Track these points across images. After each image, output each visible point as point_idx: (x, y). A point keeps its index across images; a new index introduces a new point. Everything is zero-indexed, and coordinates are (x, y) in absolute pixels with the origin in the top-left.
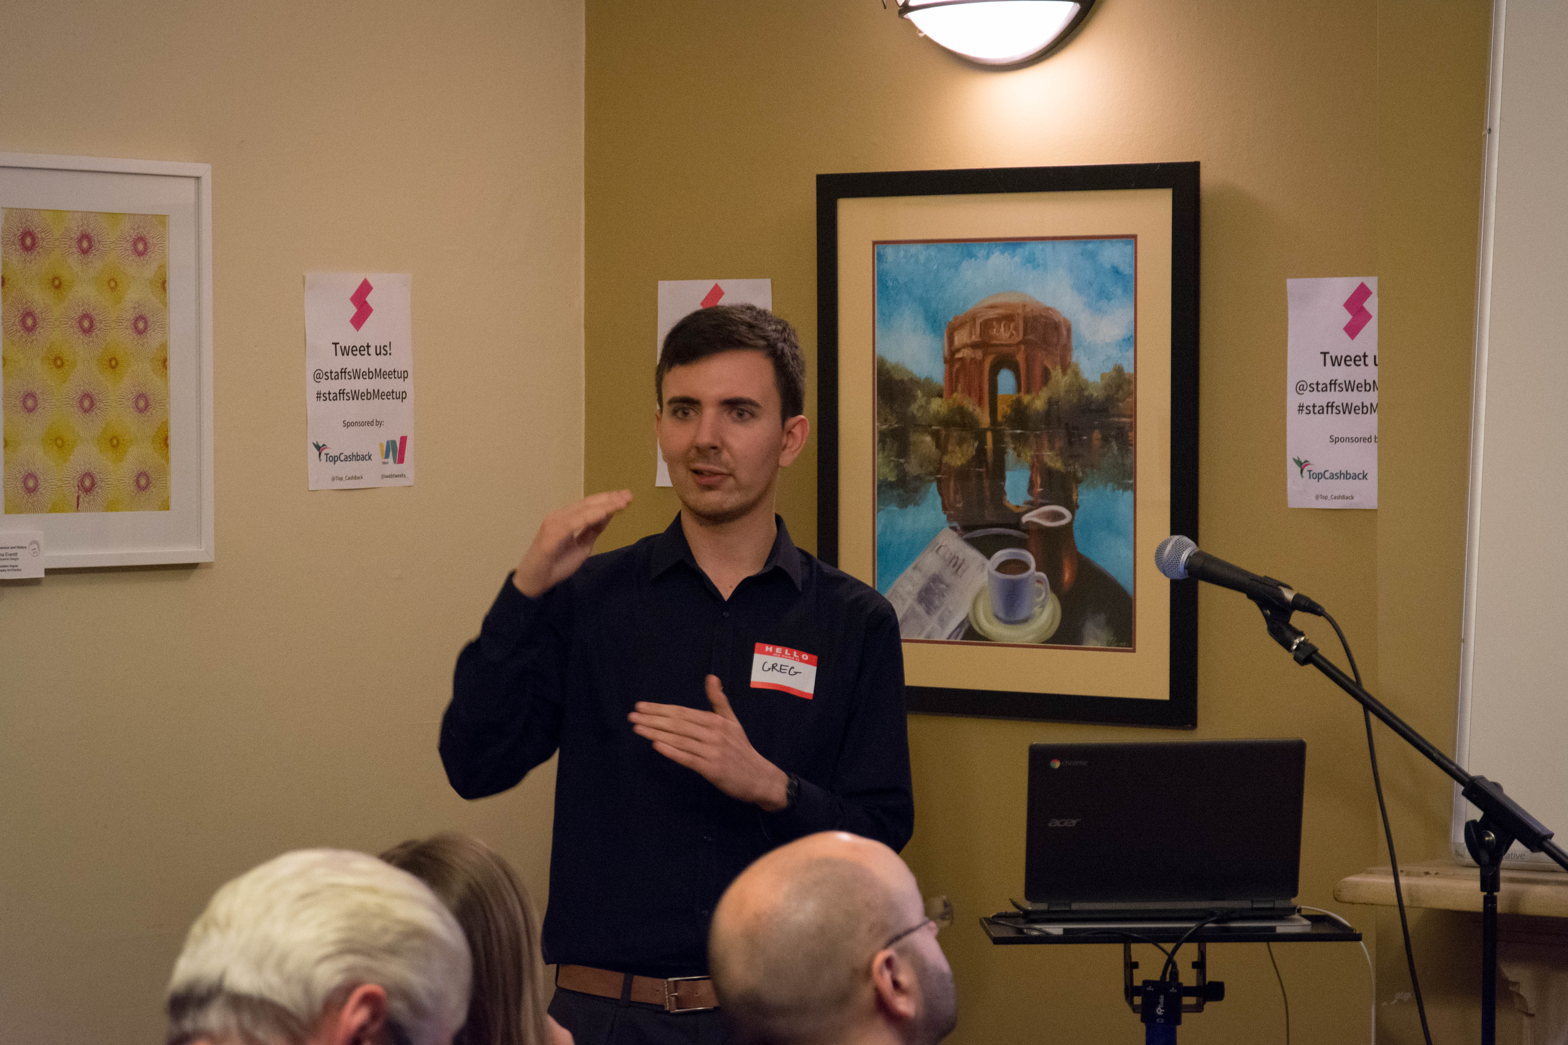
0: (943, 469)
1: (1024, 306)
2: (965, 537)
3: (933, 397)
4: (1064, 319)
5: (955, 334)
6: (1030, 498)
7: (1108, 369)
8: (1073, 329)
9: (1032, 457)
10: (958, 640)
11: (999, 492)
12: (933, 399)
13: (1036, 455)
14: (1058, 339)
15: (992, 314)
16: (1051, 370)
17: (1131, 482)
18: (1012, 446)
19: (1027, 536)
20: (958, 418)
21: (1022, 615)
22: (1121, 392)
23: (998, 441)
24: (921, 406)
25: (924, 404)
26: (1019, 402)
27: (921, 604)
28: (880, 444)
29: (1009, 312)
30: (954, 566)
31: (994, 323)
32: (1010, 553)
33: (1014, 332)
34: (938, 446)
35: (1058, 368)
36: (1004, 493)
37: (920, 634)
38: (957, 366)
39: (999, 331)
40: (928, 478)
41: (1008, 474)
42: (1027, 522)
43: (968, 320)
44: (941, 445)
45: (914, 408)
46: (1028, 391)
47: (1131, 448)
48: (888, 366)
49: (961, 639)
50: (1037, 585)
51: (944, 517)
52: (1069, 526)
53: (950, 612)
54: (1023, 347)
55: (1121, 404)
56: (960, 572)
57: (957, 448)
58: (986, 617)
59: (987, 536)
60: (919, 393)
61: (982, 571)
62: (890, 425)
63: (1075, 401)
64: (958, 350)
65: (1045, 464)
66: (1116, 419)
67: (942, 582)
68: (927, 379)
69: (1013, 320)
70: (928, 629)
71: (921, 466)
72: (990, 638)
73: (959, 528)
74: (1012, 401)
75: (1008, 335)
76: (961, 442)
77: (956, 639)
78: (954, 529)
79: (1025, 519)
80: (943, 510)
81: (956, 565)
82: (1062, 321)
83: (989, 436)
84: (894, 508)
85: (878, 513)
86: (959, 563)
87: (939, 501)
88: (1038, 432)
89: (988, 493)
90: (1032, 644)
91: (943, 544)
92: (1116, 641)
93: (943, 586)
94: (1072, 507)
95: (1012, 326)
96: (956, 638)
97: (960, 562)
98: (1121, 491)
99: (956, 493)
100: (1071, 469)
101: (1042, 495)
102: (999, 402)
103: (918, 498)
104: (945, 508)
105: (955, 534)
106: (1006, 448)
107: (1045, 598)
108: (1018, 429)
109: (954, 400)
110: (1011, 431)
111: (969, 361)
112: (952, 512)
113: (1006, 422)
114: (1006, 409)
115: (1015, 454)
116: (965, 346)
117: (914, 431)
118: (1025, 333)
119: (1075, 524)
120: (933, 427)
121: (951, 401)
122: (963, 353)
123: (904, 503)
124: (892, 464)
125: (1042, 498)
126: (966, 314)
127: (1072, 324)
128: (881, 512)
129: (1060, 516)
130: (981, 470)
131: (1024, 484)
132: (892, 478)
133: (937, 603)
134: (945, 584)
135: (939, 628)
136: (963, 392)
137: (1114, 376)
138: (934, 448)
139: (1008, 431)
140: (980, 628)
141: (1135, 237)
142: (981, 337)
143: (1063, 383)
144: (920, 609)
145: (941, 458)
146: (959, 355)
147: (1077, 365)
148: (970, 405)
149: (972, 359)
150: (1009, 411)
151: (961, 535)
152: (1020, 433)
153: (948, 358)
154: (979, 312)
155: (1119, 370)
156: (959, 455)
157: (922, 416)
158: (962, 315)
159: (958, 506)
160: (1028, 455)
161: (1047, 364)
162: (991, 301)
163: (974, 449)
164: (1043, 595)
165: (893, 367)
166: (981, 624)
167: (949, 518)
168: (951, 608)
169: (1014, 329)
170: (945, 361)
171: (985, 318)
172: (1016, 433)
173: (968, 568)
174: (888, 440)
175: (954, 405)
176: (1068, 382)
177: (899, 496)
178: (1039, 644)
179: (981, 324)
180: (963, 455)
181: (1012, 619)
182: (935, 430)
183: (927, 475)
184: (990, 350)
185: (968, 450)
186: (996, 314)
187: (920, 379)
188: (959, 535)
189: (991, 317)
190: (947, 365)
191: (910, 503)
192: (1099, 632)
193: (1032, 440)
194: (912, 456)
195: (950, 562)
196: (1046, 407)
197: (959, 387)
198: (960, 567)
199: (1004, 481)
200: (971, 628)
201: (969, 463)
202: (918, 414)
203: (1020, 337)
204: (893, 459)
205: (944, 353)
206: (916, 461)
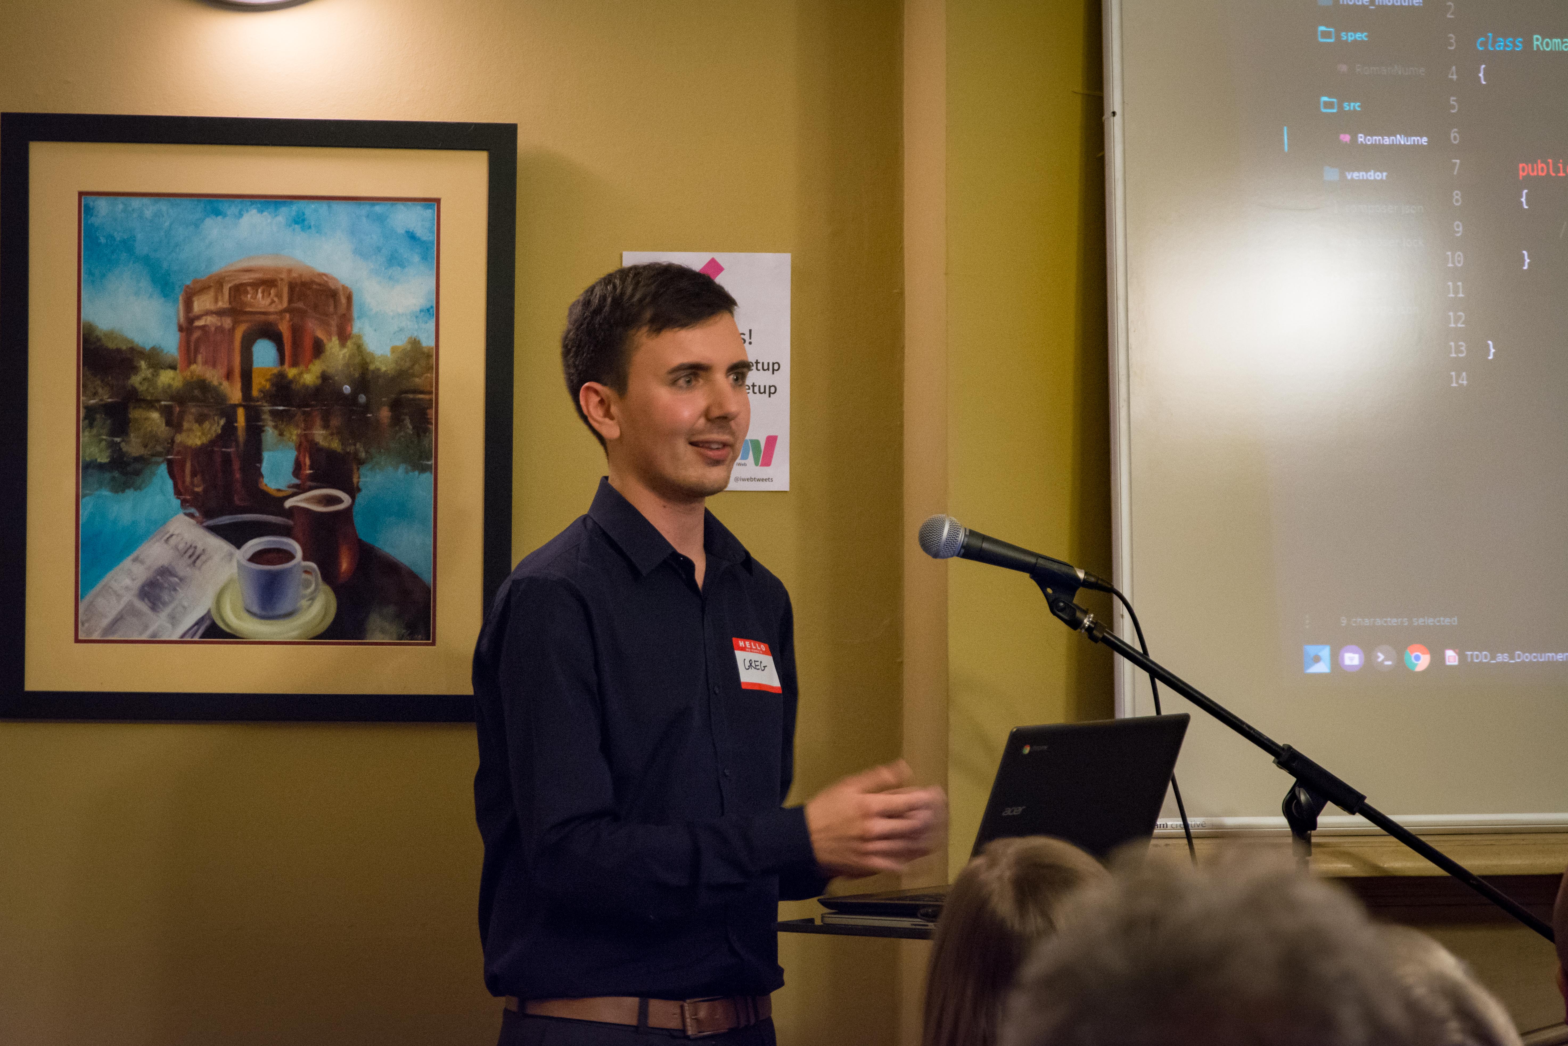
0: (176, 449)
1: (290, 271)
2: (205, 524)
3: (162, 368)
4: (343, 286)
5: (195, 299)
6: (296, 481)
7: (401, 342)
8: (355, 298)
9: (298, 435)
10: (196, 639)
11: (254, 475)
12: (163, 370)
13: (305, 434)
14: (336, 307)
15: (245, 278)
16: (325, 341)
17: (429, 463)
18: (271, 423)
19: (291, 522)
20: (196, 392)
21: (284, 608)
22: (417, 367)
23: (254, 416)
24: (144, 379)
25: (149, 376)
26: (281, 376)
27: (143, 600)
28: (87, 421)
29: (268, 276)
30: (190, 557)
31: (249, 288)
32: (269, 541)
33: (276, 299)
34: (168, 423)
35: (335, 340)
36: (261, 475)
37: (141, 634)
38: (196, 334)
39: (255, 298)
40: (154, 459)
42: (292, 508)
43: (212, 284)
44: (173, 422)
45: (135, 380)
46: (294, 364)
47: (430, 426)
48: (98, 333)
49: (201, 637)
50: (304, 576)
52: (349, 510)
53: (184, 607)
54: (288, 316)
55: (417, 380)
56: (198, 562)
57: (196, 426)
58: (234, 612)
59: (234, 524)
60: (143, 364)
61: (231, 560)
62: (101, 400)
63: (357, 375)
64: (198, 317)
65: (317, 444)
66: (411, 396)
67: (173, 575)
68: (154, 349)
69: (276, 286)
70: (152, 627)
71: (146, 446)
72: (242, 636)
73: (197, 514)
74: (271, 375)
75: (268, 301)
76: (201, 419)
77: (192, 638)
78: (191, 516)
79: (288, 504)
80: (175, 494)
81: (194, 556)
82: (341, 288)
83: (241, 412)
84: (106, 493)
86: (197, 553)
87: (170, 483)
88: (307, 409)
89: (237, 476)
90: (297, 641)
91: (175, 533)
92: (409, 635)
93: (176, 580)
94: (352, 491)
95: (273, 291)
96: (193, 636)
97: (199, 552)
98: (417, 473)
99: (194, 474)
100: (350, 449)
101: (312, 478)
102: (254, 375)
104: (178, 493)
105: (192, 522)
106: (264, 426)
107: (315, 590)
108: (280, 406)
109: (192, 373)
110: (269, 408)
111: (213, 329)
112: (188, 497)
113: (264, 397)
114: (264, 383)
115: (276, 432)
116: (208, 313)
117: (135, 408)
118: (290, 301)
119: (356, 509)
120: (163, 403)
121: (188, 373)
122: (206, 320)
124: (104, 443)
125: (312, 481)
126: (210, 278)
127: (353, 291)
128: (87, 498)
129: (336, 500)
130: (229, 450)
132: (104, 459)
133: (166, 597)
134: (176, 577)
135: (169, 626)
136: (205, 363)
137: (409, 349)
138: (164, 424)
139: (267, 408)
140: (226, 624)
141: (438, 201)
142: (230, 303)
143: (341, 356)
144: (143, 606)
145: (174, 437)
146: (198, 323)
147: (359, 337)
148: (214, 378)
149: (217, 328)
150: (268, 386)
151: (200, 523)
152: (282, 410)
153: (184, 325)
154: (228, 276)
155: (415, 343)
156: (199, 434)
157: (147, 389)
158: (203, 279)
159: (196, 489)
160: (294, 433)
161: (320, 334)
162: (245, 265)
163: (221, 427)
164: (313, 587)
165: (105, 335)
166: (227, 620)
167: (184, 503)
168: (186, 604)
169: (276, 296)
170: (181, 329)
171: (237, 282)
172: (279, 410)
173: (210, 558)
174: (98, 416)
175: (192, 378)
176: (347, 355)
177: (113, 479)
178: (307, 640)
179: (230, 288)
180: (203, 434)
181: (271, 614)
182: (165, 405)
183: (153, 455)
184: (242, 318)
185: (210, 428)
186: (252, 279)
187: (145, 349)
188: (197, 522)
189: (244, 281)
190: (184, 334)
191: (129, 487)
192: (386, 625)
193: (299, 417)
194: (132, 435)
195: (185, 552)
196: (319, 382)
197: (200, 358)
198: (198, 557)
199: (260, 461)
200: (214, 625)
201: (213, 443)
202: (142, 388)
203: (285, 304)
204: (104, 437)
205: (179, 320)
206: (139, 440)
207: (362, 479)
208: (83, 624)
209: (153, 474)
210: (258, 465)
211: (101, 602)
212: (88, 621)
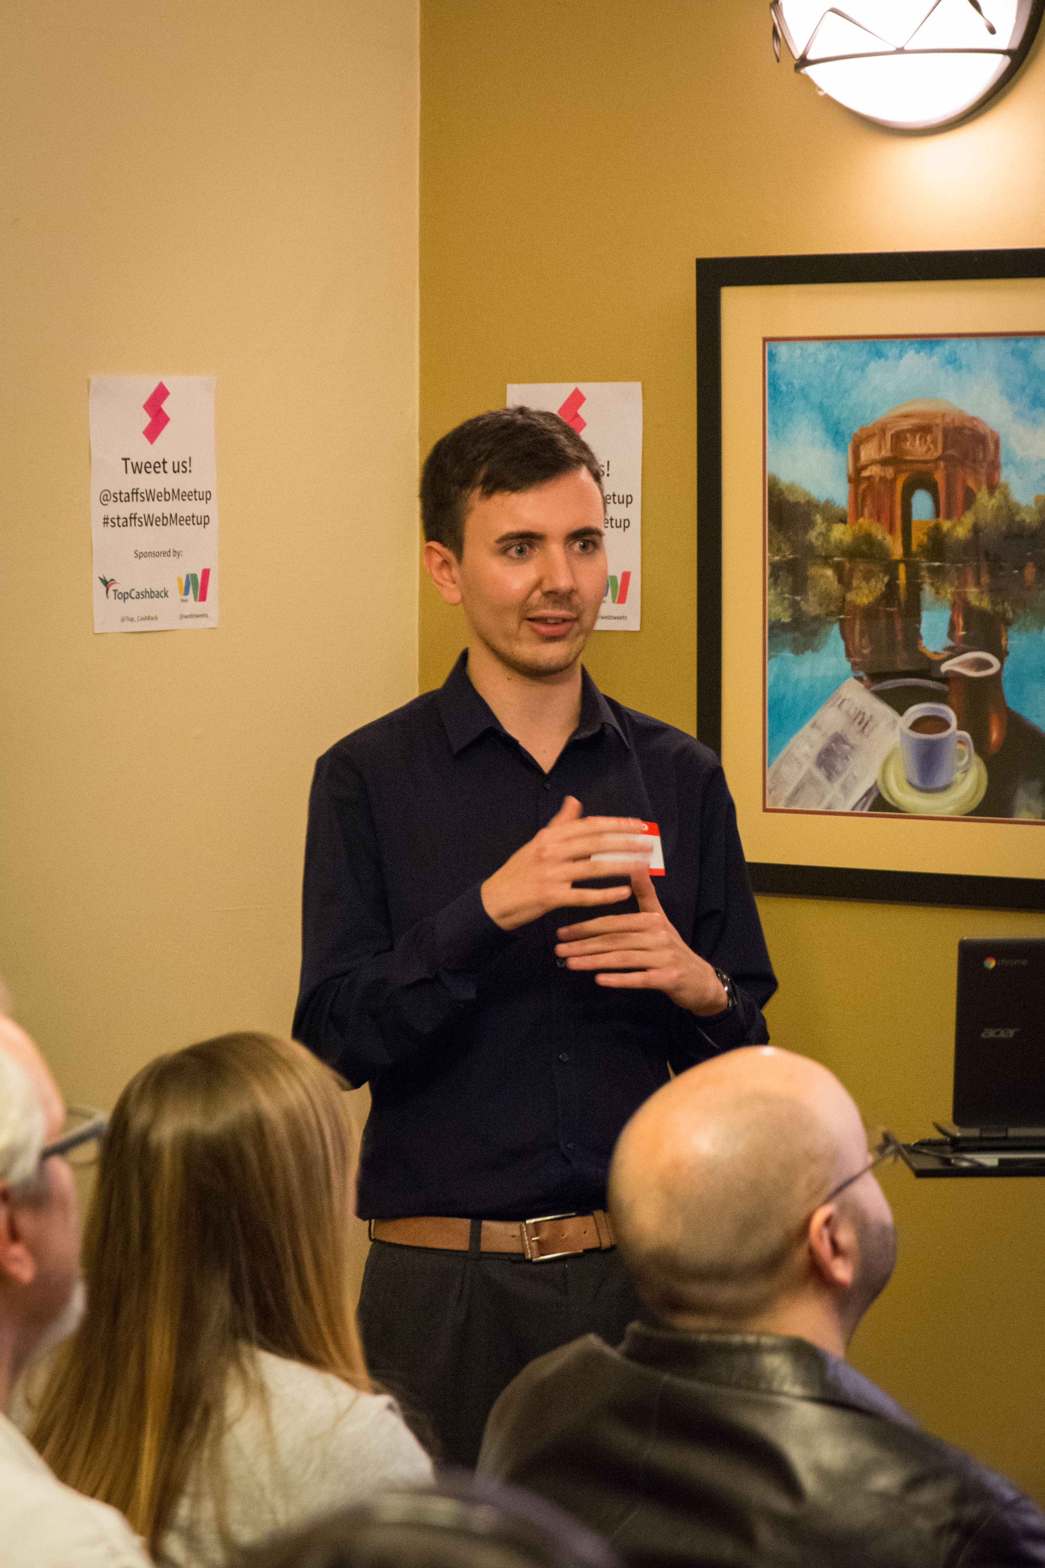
0: (847, 608)
1: (944, 415)
2: (872, 689)
3: (835, 522)
4: (991, 430)
5: (862, 448)
6: (950, 643)
8: (1002, 444)
9: (953, 594)
10: (865, 811)
11: (913, 636)
12: (835, 525)
13: (959, 592)
14: (985, 454)
15: (906, 424)
16: (976, 491)
18: (928, 581)
19: (946, 688)
20: (865, 547)
21: (940, 781)
23: (913, 574)
24: (820, 534)
25: (824, 530)
26: (937, 528)
27: (820, 768)
28: (772, 580)
29: (925, 422)
30: (860, 723)
31: (908, 435)
32: (926, 708)
33: (931, 446)
34: (840, 580)
35: (984, 488)
36: (921, 636)
37: (819, 803)
38: (863, 486)
39: (914, 445)
40: (830, 618)
41: (925, 615)
42: (947, 672)
43: (877, 432)
44: (844, 580)
45: (813, 535)
46: (949, 517)
48: (781, 486)
49: (870, 810)
50: (960, 747)
51: (848, 665)
52: (998, 675)
53: (855, 778)
54: (942, 464)
56: (867, 730)
57: (864, 584)
58: (898, 783)
59: (898, 688)
60: (818, 518)
61: (894, 728)
62: (784, 556)
63: (1004, 528)
64: (865, 467)
65: (969, 602)
67: (845, 742)
68: (827, 502)
69: (932, 432)
70: (828, 798)
71: (821, 605)
72: (903, 810)
73: (865, 678)
74: (928, 528)
75: (925, 449)
76: (867, 577)
78: (859, 679)
79: (945, 667)
80: (846, 657)
81: (863, 722)
82: (990, 433)
83: (902, 568)
84: (787, 654)
85: (769, 660)
86: (865, 721)
87: (842, 645)
88: (960, 565)
89: (900, 637)
90: (953, 816)
91: (846, 698)
93: (847, 747)
94: (1001, 655)
95: (929, 438)
96: (862, 809)
97: (866, 719)
99: (862, 636)
100: (999, 608)
101: (965, 640)
102: (914, 529)
103: (816, 642)
104: (849, 654)
105: (861, 686)
106: (922, 583)
107: (968, 763)
108: (936, 561)
109: (861, 526)
110: (927, 564)
111: (877, 479)
112: (858, 660)
113: (923, 552)
114: (922, 537)
115: (933, 591)
116: (873, 462)
117: (813, 563)
118: (945, 449)
120: (836, 559)
121: (856, 527)
122: (871, 470)
123: (799, 649)
124: (786, 602)
125: (964, 643)
126: (874, 425)
127: (1001, 437)
128: (773, 659)
129: (987, 665)
130: (892, 609)
131: (944, 627)
132: (786, 619)
133: (839, 767)
134: (849, 745)
135: (841, 796)
136: (871, 516)
138: (836, 583)
139: (925, 564)
140: (890, 796)
142: (893, 452)
143: (990, 507)
144: (820, 775)
145: (845, 594)
146: (865, 474)
147: (1006, 487)
148: (879, 532)
149: (881, 478)
150: (925, 539)
151: (868, 687)
152: (939, 567)
153: (853, 477)
154: (889, 423)
156: (867, 592)
157: (822, 545)
158: (870, 425)
159: (865, 651)
160: (949, 591)
161: (971, 483)
162: (905, 410)
163: (884, 585)
164: (966, 758)
165: (787, 488)
166: (892, 793)
167: (854, 665)
168: (856, 774)
169: (932, 443)
170: (850, 480)
171: (897, 429)
172: (934, 566)
173: (877, 725)
174: (781, 573)
175: (860, 532)
176: (996, 505)
177: (794, 640)
178: (961, 817)
179: (892, 436)
180: (870, 592)
181: (930, 787)
182: (837, 561)
183: (827, 615)
184: (903, 467)
185: (876, 584)
186: (908, 425)
187: (819, 501)
188: (866, 687)
189: (904, 428)
190: (853, 485)
191: (807, 649)
192: (1032, 803)
193: (953, 574)
194: (810, 593)
195: (856, 718)
196: (970, 535)
197: (866, 512)
198: (867, 724)
199: (919, 622)
200: (880, 797)
201: (878, 601)
202: (818, 543)
203: (940, 452)
204: (787, 595)
205: (848, 471)
206: (816, 599)
207: (1010, 642)
208: (770, 792)
209: (828, 635)
210: (917, 625)
211: (785, 769)
212: (774, 789)
